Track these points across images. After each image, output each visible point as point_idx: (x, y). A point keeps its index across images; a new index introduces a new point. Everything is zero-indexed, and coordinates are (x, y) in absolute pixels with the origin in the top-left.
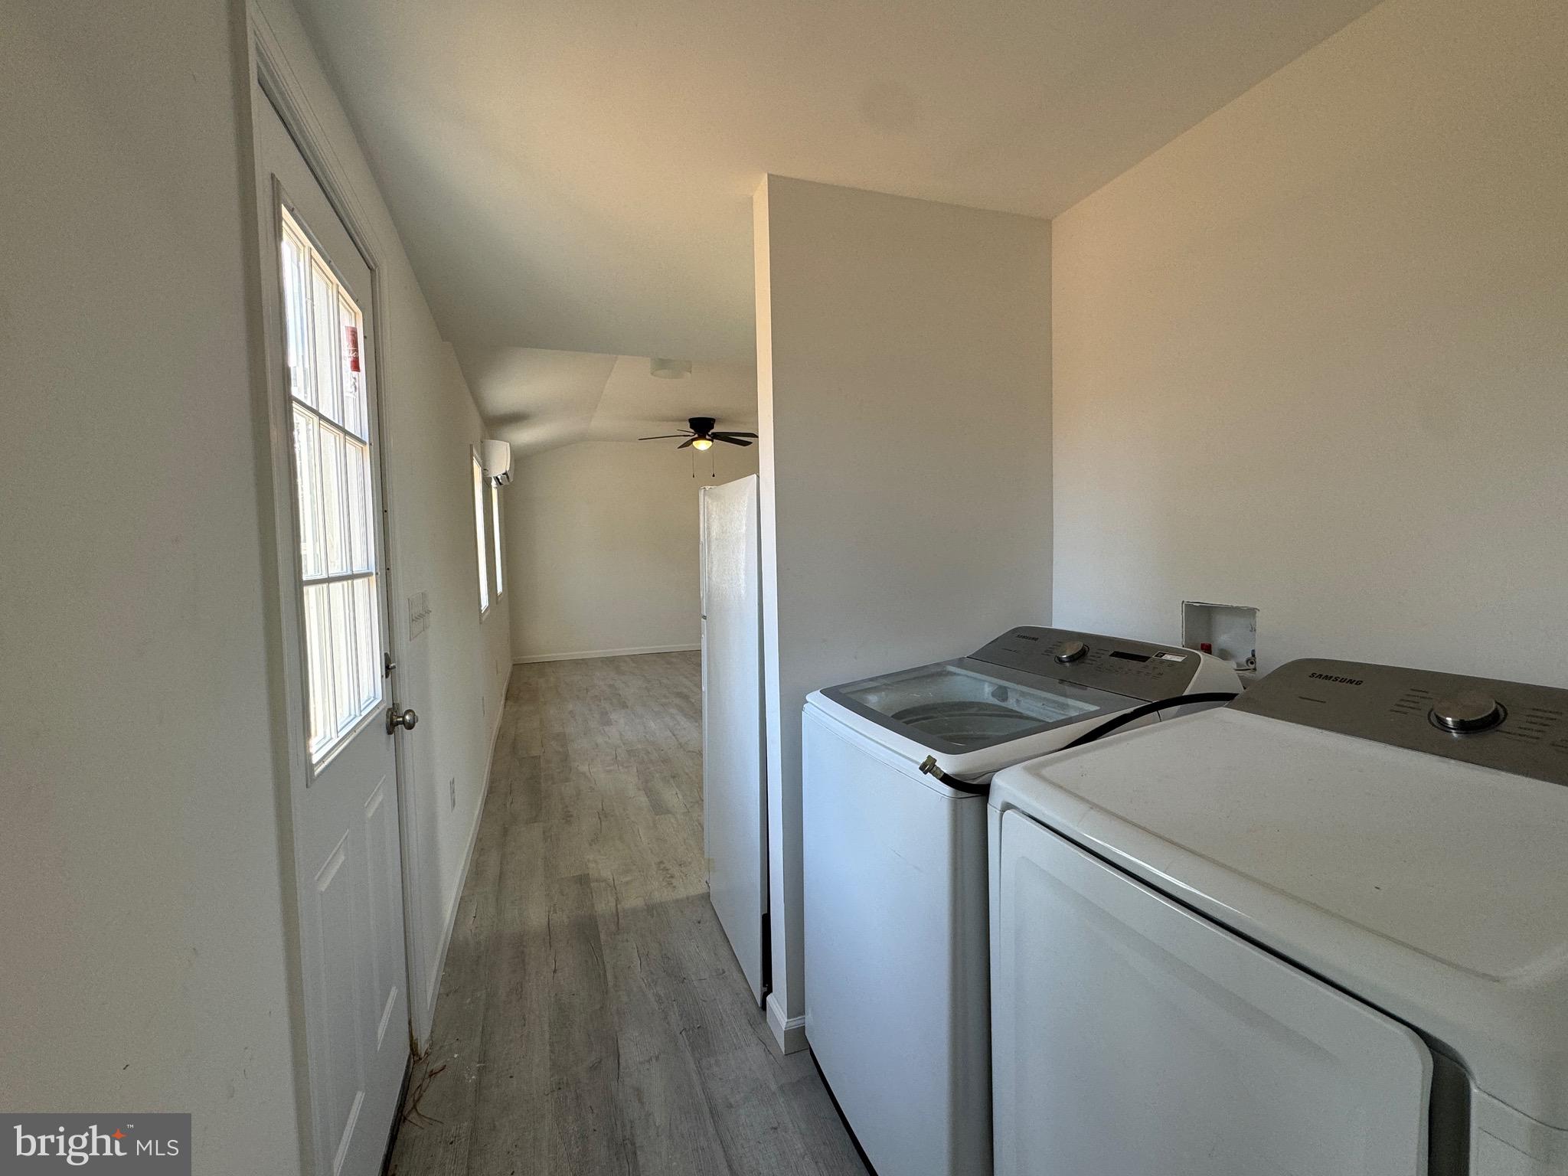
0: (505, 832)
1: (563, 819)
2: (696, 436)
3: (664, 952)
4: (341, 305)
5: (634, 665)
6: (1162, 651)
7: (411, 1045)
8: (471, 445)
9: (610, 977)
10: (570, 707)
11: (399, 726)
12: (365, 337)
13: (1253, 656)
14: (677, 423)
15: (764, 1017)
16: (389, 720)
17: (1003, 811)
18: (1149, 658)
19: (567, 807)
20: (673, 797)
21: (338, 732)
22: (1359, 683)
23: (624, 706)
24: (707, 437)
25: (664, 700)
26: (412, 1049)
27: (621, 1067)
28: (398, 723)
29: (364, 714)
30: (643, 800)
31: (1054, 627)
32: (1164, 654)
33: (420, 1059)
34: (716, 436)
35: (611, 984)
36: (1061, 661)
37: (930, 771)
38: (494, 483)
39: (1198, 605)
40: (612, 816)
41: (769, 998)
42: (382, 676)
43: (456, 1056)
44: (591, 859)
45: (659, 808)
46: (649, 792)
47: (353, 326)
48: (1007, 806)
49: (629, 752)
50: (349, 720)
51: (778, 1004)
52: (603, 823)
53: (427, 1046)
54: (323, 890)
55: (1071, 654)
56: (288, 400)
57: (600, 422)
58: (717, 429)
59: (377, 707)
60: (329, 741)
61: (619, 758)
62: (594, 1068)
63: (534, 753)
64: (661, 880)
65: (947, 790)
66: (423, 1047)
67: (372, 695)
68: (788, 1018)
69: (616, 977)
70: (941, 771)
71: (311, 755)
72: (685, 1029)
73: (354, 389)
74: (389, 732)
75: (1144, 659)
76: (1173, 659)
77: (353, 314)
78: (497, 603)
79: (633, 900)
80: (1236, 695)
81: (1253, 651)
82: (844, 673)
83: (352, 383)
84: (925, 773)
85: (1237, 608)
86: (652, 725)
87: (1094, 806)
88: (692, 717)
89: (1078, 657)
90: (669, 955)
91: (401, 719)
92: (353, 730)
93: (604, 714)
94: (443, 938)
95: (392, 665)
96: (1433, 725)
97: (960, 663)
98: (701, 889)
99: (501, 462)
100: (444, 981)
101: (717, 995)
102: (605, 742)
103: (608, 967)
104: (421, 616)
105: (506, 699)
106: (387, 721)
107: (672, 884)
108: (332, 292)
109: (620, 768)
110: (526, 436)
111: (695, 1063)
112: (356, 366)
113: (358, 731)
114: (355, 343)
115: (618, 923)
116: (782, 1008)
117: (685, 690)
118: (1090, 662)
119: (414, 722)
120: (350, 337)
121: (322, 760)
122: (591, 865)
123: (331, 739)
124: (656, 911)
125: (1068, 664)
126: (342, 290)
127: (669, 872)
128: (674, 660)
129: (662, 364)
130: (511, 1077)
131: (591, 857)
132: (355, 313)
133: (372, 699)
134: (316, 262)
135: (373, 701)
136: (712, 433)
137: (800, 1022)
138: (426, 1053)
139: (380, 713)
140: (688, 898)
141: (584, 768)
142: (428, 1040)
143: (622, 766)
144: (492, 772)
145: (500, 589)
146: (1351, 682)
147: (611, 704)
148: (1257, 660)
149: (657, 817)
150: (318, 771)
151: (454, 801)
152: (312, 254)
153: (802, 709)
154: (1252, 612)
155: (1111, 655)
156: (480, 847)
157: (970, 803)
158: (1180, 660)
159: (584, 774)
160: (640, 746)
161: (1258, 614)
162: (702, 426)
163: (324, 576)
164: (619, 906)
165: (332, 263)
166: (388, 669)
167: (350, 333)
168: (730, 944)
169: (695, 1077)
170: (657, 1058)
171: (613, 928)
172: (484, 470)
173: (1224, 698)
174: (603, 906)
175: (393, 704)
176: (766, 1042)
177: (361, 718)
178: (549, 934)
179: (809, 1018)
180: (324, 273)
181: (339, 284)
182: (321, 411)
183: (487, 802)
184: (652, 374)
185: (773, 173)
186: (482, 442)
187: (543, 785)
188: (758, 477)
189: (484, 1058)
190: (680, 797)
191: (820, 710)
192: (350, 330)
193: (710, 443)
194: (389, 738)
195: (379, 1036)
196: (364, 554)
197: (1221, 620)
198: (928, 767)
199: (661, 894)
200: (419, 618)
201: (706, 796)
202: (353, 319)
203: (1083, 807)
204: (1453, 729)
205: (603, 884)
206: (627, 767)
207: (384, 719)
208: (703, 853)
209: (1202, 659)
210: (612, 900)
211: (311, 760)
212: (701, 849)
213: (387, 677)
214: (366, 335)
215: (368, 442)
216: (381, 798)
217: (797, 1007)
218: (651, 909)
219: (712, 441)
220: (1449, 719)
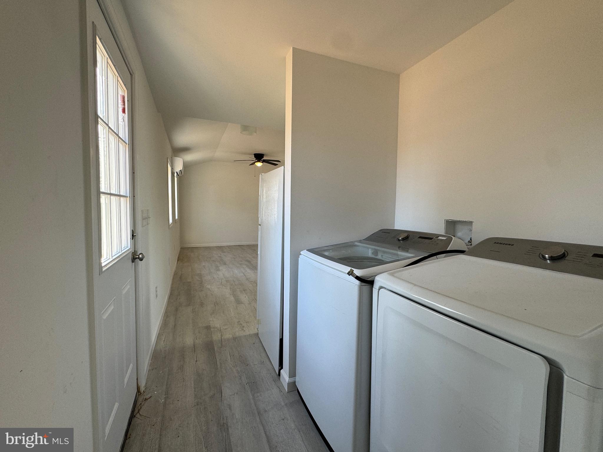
0: (177, 310)
1: (200, 305)
2: (257, 161)
3: (240, 355)
4: (118, 86)
5: (229, 249)
6: (438, 236)
7: (137, 388)
8: (167, 158)
9: (218, 363)
10: (204, 264)
11: (137, 259)
12: (128, 101)
13: (471, 240)
14: (249, 155)
15: (279, 379)
16: (133, 257)
17: (379, 290)
18: (432, 238)
19: (202, 301)
20: (244, 298)
21: (112, 257)
22: (513, 245)
23: (225, 264)
24: (261, 161)
25: (241, 262)
26: (138, 390)
27: (223, 397)
28: (136, 258)
29: (123, 252)
30: (232, 298)
31: (396, 228)
32: (439, 237)
33: (141, 394)
34: (264, 161)
35: (219, 366)
36: (399, 240)
37: (351, 274)
38: (176, 174)
39: (451, 221)
40: (220, 304)
41: (282, 371)
42: (130, 239)
43: (156, 393)
44: (211, 320)
45: (238, 302)
46: (235, 296)
47: (123, 94)
48: (381, 288)
49: (226, 281)
50: (117, 253)
51: (285, 374)
52: (216, 307)
53: (144, 389)
54: (105, 318)
55: (403, 237)
56: (97, 117)
57: (219, 154)
58: (265, 158)
59: (128, 250)
60: (108, 259)
61: (223, 283)
62: (212, 397)
63: (189, 281)
64: (239, 328)
65: (357, 282)
66: (142, 389)
67: (126, 245)
68: (289, 378)
69: (221, 364)
70: (356, 275)
71: (101, 263)
72: (248, 383)
73: (123, 120)
74: (133, 262)
75: (431, 239)
76: (442, 239)
77: (123, 90)
78: (175, 222)
79: (228, 335)
80: (466, 251)
81: (471, 238)
82: (315, 245)
83: (122, 118)
84: (349, 275)
85: (465, 222)
86: (236, 271)
87: (415, 285)
88: (252, 269)
89: (406, 239)
90: (242, 356)
91: (138, 257)
92: (118, 257)
93: (217, 267)
94: (151, 349)
95: (135, 234)
96: (540, 258)
97: (360, 241)
98: (256, 331)
99: (179, 167)
100: (151, 365)
101: (261, 370)
102: (217, 277)
103: (218, 360)
104: (147, 218)
105: (178, 261)
106: (132, 257)
107: (243, 329)
108: (115, 80)
109: (223, 286)
110: (189, 157)
111: (252, 396)
112: (124, 111)
113: (120, 258)
114: (124, 102)
115: (222, 343)
116: (287, 375)
117: (249, 259)
118: (410, 240)
119: (143, 258)
120: (122, 99)
121: (106, 266)
122: (211, 322)
123: (109, 259)
124: (237, 339)
125: (401, 241)
126: (120, 79)
127: (242, 325)
128: (245, 248)
129: (245, 128)
130: (178, 401)
131: (211, 319)
132: (124, 91)
133: (126, 247)
134: (109, 65)
135: (126, 248)
136: (263, 160)
137: (293, 380)
138: (143, 392)
139: (129, 253)
140: (249, 335)
141: (209, 287)
142: (144, 387)
143: (224, 286)
144: (172, 288)
145: (177, 218)
146: (510, 245)
147: (220, 263)
148: (472, 241)
149: (238, 305)
150: (104, 269)
151: (157, 295)
152: (108, 61)
153: (299, 257)
154: (471, 223)
155: (418, 238)
156: (166, 315)
157: (366, 287)
158: (445, 239)
159: (209, 289)
160: (231, 279)
161: (473, 223)
162: (259, 157)
163: (109, 192)
164: (222, 337)
165: (116, 66)
166: (133, 236)
167: (122, 97)
168: (266, 352)
169: (252, 401)
170: (237, 393)
171: (220, 345)
172: (172, 169)
173: (462, 252)
174: (216, 337)
175: (135, 251)
176: (280, 387)
177: (122, 253)
178: (194, 348)
179: (297, 379)
180: (112, 69)
181: (118, 76)
182: (110, 125)
183: (170, 298)
184: (241, 133)
185: (295, 47)
186: (171, 158)
187: (192, 292)
188: (284, 167)
189: (167, 393)
190: (247, 298)
191: (306, 257)
192: (122, 96)
193: (262, 163)
194: (132, 264)
195: (125, 382)
196: (125, 188)
197: (459, 227)
198: (351, 273)
199: (239, 333)
200: (146, 219)
201: (258, 299)
202: (123, 92)
203: (411, 286)
204: (548, 260)
205: (216, 329)
206: (225, 286)
207: (130, 256)
208: (256, 318)
209: (453, 239)
210: (219, 335)
211: (101, 265)
212: (255, 317)
213: (132, 239)
214: (128, 100)
215: (128, 143)
216: (128, 288)
217: (293, 373)
218: (235, 339)
219: (263, 163)
220: (547, 256)
